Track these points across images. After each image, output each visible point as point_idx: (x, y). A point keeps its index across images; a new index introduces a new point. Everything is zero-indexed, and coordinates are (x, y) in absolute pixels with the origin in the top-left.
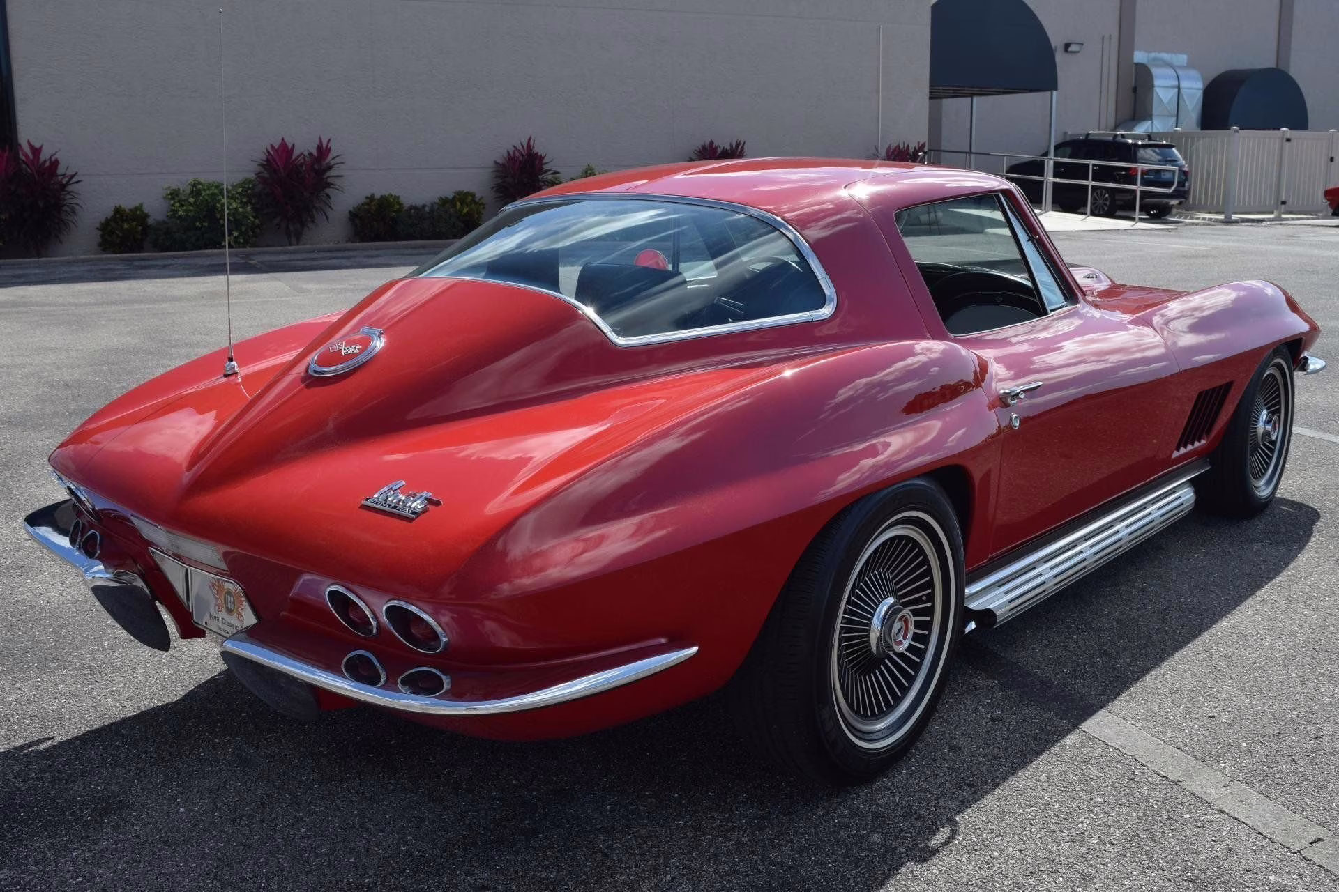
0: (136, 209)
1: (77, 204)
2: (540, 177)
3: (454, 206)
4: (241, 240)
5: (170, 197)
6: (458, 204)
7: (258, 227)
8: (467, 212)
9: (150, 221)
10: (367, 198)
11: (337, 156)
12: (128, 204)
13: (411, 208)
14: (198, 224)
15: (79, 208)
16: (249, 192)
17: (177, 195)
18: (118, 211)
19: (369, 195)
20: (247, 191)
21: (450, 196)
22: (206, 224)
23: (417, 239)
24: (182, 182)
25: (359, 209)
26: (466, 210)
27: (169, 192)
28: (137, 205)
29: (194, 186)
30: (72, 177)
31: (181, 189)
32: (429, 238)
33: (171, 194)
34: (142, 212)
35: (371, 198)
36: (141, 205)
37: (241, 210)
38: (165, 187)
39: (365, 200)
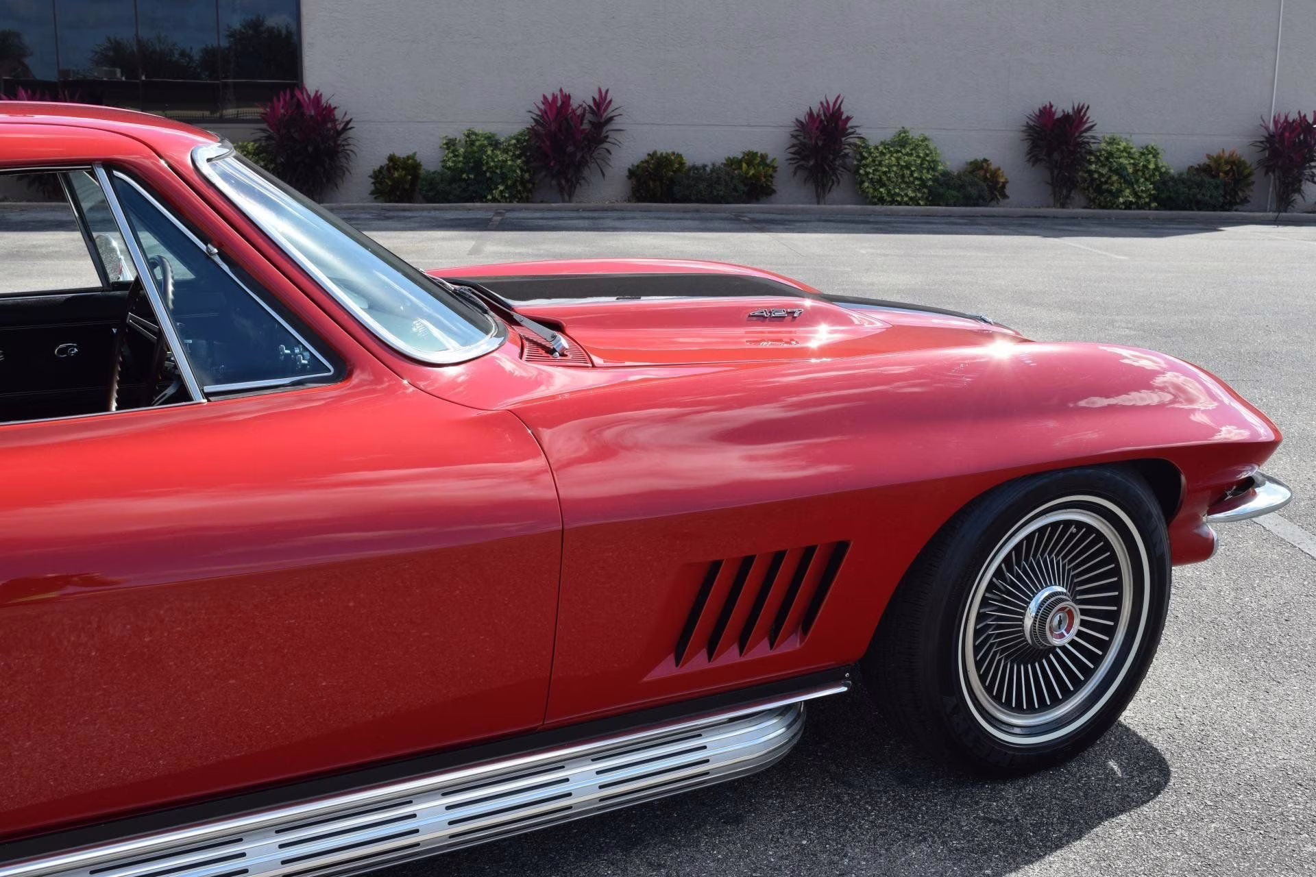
0: (408, 158)
1: (352, 151)
2: (843, 139)
3: (740, 168)
4: (507, 195)
5: (445, 146)
6: (744, 165)
7: (529, 181)
8: (753, 174)
9: (422, 172)
10: (649, 155)
11: (617, 109)
12: (401, 152)
13: (694, 168)
14: (464, 176)
15: (354, 155)
16: (525, 144)
17: (454, 145)
18: (392, 159)
19: (651, 153)
20: (522, 144)
21: (740, 156)
22: (472, 176)
23: (690, 201)
24: (457, 132)
25: (638, 166)
26: (752, 172)
27: (445, 142)
28: (411, 153)
29: (468, 136)
30: (348, 123)
31: (458, 139)
32: (705, 202)
33: (446, 144)
34: (416, 161)
35: (652, 156)
36: (415, 154)
37: (509, 163)
38: (441, 137)
39: (647, 158)
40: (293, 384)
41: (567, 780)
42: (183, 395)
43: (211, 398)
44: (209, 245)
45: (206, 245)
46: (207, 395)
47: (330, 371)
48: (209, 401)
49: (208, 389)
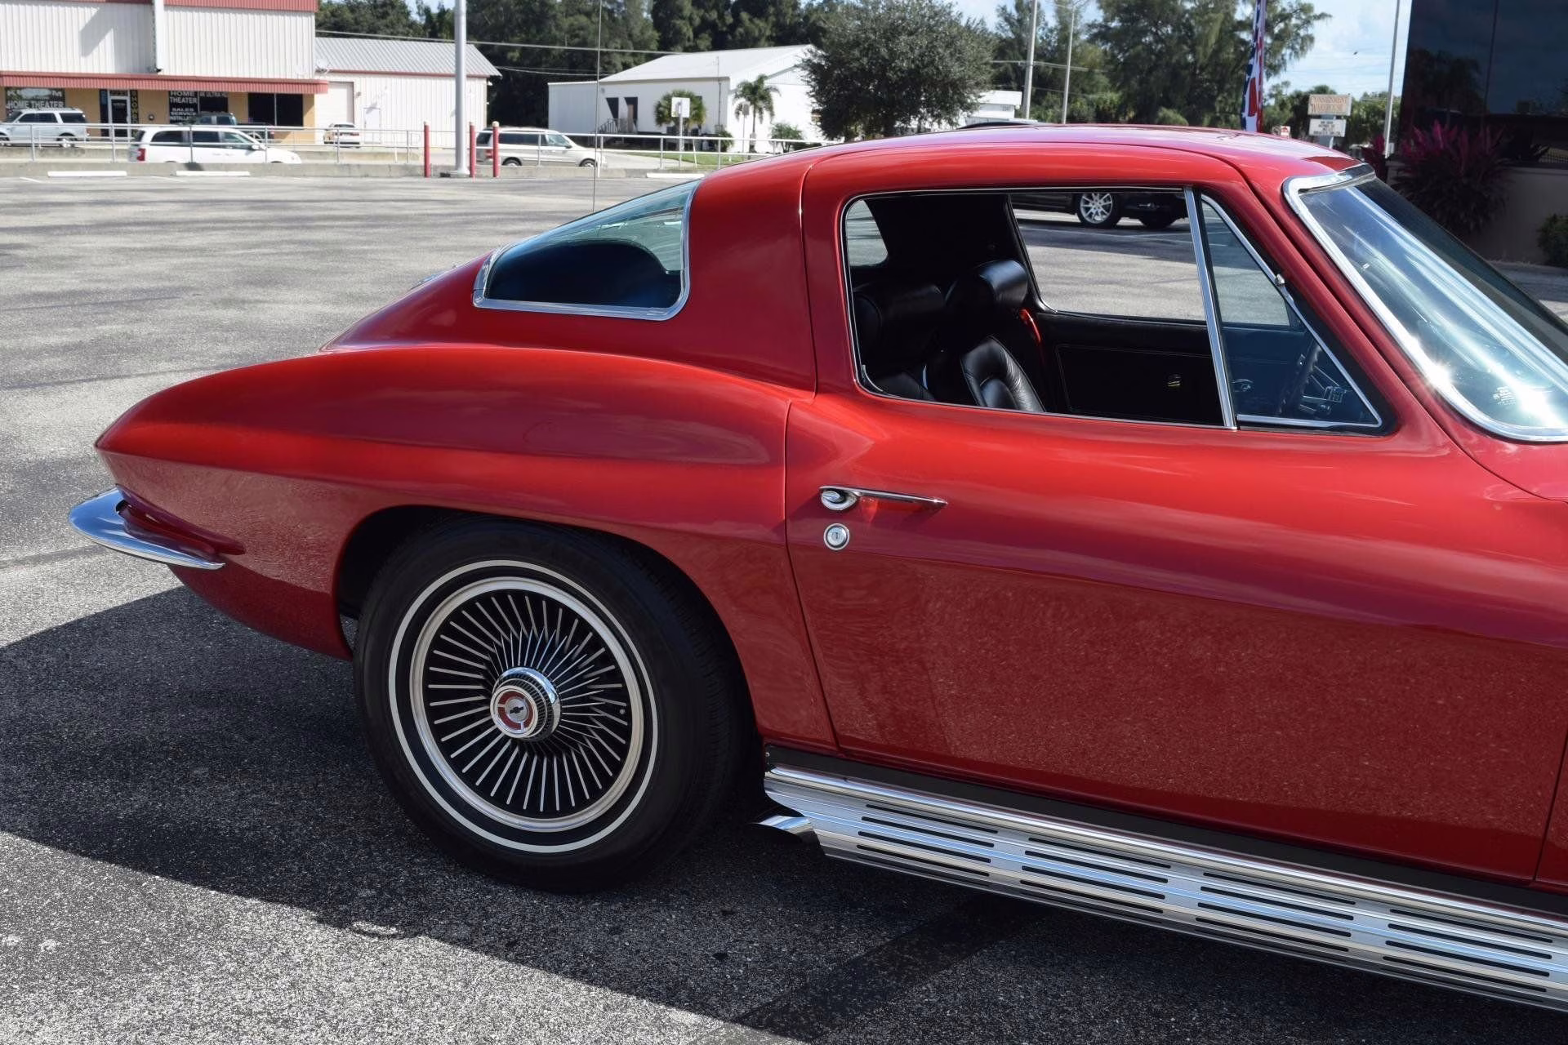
40: (1331, 429)
41: (1549, 957)
42: (1218, 420)
43: (1242, 427)
44: (1279, 276)
45: (1276, 275)
46: (1239, 424)
47: (1376, 422)
48: (1239, 429)
49: (1242, 417)
